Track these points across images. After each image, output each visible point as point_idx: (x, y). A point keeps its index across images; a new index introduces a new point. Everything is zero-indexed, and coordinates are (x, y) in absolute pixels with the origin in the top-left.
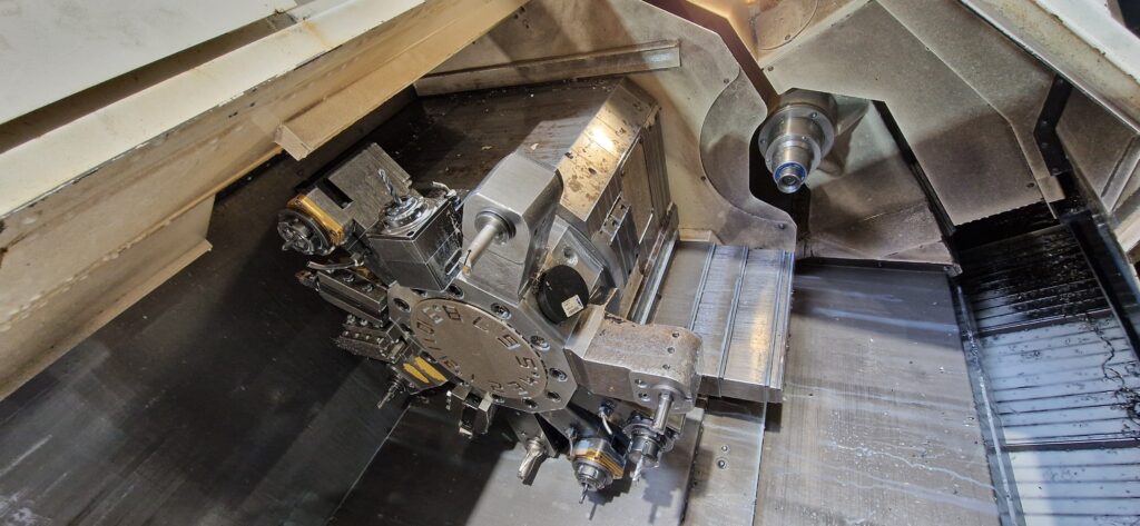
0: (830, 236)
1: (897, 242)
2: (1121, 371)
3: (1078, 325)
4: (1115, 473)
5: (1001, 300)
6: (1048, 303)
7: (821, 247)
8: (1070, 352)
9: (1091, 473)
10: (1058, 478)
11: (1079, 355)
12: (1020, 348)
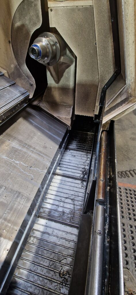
0: (47, 104)
1: (61, 113)
2: (86, 165)
3: (85, 153)
4: (73, 185)
5: (75, 143)
6: (83, 147)
7: (43, 105)
8: (80, 158)
9: (69, 184)
10: (62, 183)
11: (82, 159)
12: (73, 154)
